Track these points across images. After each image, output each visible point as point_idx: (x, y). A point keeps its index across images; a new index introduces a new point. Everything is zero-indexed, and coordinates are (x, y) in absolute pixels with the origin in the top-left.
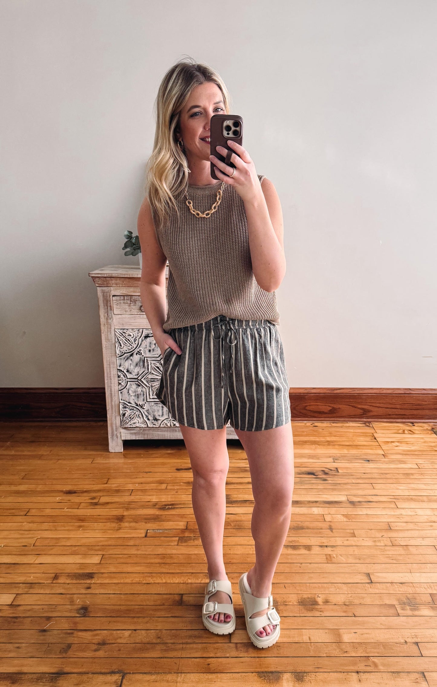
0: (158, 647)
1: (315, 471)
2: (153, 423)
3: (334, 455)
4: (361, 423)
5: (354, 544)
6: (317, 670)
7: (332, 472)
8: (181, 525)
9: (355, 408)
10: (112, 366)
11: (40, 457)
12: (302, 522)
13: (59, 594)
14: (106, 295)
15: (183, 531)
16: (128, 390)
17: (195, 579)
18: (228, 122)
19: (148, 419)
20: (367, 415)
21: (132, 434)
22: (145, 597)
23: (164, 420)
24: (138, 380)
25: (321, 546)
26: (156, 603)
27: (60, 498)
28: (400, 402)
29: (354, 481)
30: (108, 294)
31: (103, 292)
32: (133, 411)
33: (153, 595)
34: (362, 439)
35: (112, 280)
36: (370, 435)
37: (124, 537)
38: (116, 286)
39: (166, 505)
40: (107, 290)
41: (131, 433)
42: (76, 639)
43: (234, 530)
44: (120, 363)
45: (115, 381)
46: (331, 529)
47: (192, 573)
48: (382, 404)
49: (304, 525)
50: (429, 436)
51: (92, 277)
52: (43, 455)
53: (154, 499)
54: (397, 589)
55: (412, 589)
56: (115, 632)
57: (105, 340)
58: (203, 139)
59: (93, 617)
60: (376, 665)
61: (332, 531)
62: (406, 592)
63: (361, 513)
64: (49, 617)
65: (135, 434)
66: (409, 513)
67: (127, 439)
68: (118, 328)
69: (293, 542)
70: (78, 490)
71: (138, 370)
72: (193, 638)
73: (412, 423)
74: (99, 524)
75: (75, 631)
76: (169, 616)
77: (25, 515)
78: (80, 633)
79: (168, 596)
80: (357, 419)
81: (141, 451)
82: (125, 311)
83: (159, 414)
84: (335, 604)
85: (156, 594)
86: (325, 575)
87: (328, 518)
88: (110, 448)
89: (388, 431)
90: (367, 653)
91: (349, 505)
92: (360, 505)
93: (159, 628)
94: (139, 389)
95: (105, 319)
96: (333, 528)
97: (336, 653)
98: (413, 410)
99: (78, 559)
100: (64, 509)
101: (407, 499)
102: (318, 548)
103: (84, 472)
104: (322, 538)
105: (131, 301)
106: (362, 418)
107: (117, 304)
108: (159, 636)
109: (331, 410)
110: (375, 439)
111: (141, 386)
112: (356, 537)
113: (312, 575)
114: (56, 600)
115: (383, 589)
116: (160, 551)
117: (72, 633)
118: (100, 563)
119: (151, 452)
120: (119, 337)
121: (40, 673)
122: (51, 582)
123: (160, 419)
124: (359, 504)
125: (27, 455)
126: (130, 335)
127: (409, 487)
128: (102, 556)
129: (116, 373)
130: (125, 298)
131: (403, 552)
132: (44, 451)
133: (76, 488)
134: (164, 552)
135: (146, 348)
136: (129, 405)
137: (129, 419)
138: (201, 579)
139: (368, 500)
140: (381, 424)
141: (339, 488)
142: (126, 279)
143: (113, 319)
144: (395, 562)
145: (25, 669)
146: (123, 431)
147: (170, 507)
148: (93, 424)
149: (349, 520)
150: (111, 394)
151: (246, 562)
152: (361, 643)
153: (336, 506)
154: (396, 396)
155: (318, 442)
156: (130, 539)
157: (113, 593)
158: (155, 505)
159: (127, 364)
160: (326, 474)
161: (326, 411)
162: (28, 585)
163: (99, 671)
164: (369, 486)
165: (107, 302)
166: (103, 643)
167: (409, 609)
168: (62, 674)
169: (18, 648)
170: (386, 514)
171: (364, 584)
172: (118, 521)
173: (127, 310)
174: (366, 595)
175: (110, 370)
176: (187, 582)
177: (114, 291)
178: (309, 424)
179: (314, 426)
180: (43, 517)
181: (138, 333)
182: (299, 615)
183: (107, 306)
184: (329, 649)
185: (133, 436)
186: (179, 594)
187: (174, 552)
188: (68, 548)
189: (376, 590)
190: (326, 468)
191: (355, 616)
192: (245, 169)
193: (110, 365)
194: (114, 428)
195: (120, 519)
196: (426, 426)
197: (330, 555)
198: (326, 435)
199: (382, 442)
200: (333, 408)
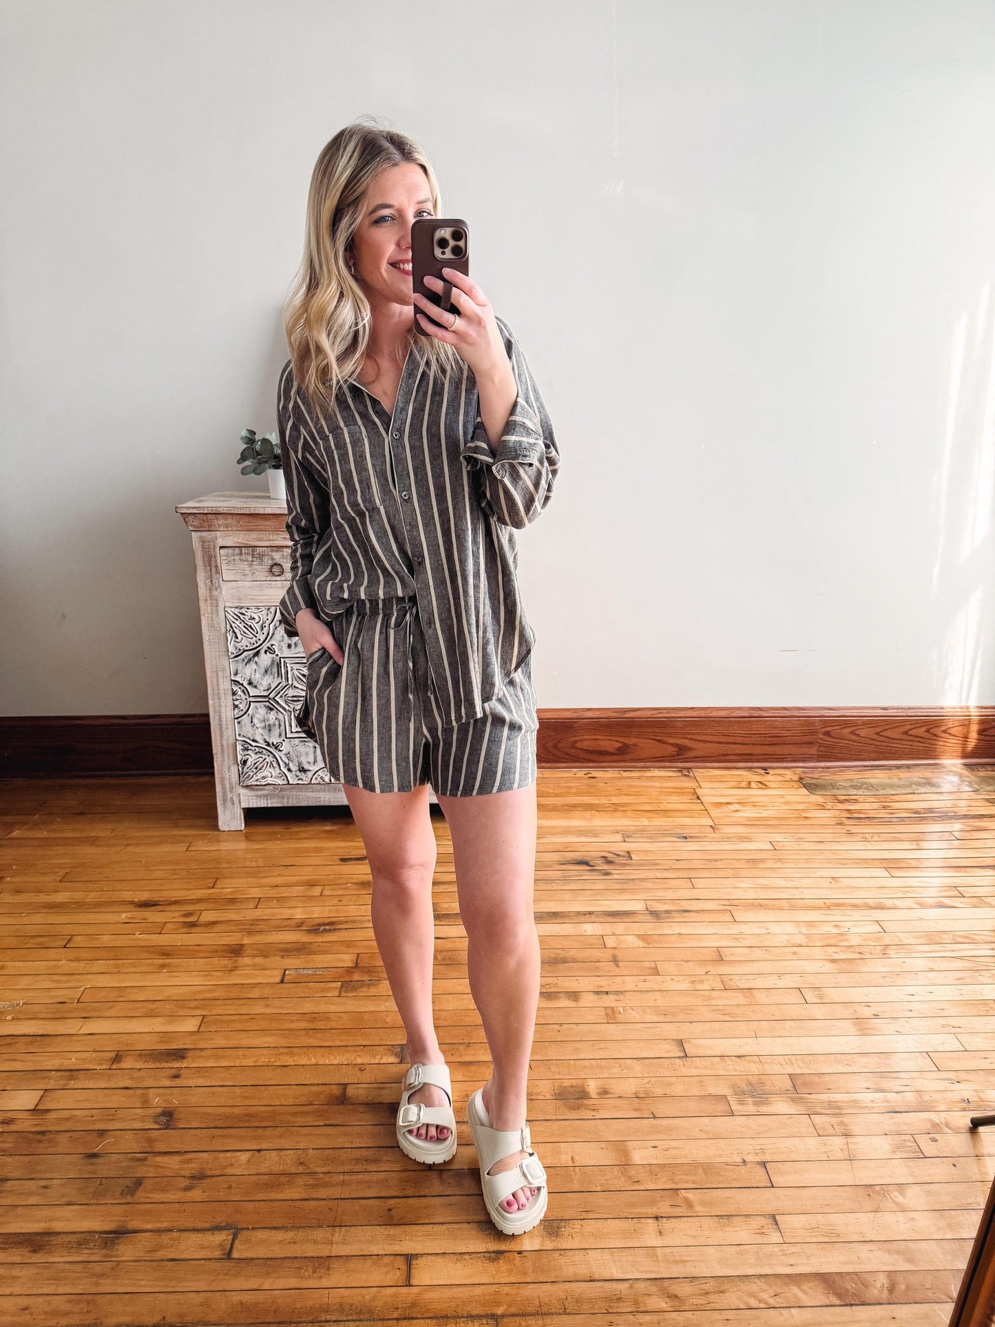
0: (300, 1181)
1: (589, 859)
2: (297, 776)
3: (624, 828)
4: (674, 771)
5: (656, 987)
6: (585, 1215)
7: (621, 858)
8: (347, 960)
9: (664, 743)
10: (220, 674)
11: (93, 841)
12: (563, 949)
13: (122, 1088)
14: (209, 545)
15: (349, 971)
16: (252, 718)
17: (369, 1057)
18: (443, 232)
19: (289, 770)
20: (684, 757)
21: (260, 796)
22: (280, 1090)
23: (317, 771)
24: (270, 699)
25: (597, 993)
26: (297, 1100)
27: (129, 915)
28: (742, 732)
29: (659, 875)
30: (212, 543)
31: (203, 541)
32: (261, 756)
33: (293, 1087)
34: (674, 798)
35: (218, 519)
36: (688, 793)
37: (243, 984)
38: (226, 529)
39: (320, 925)
40: (210, 537)
41: (257, 796)
42: (150, 1169)
43: (442, 967)
44: (235, 668)
45: (227, 701)
46: (615, 961)
47: (364, 1046)
48: (711, 737)
49: (567, 955)
50: (793, 792)
51: (181, 513)
52: (98, 837)
53: (299, 914)
54: (731, 1067)
55: (758, 1066)
56: (221, 1155)
57: (207, 628)
58: (394, 264)
59: (182, 1128)
60: (690, 1205)
61: (617, 966)
62: (747, 1072)
63: (670, 932)
64: (103, 1130)
65: (266, 796)
66: (756, 930)
67: (251, 806)
68: (231, 605)
69: (547, 986)
70: (162, 899)
71: (270, 681)
72: (364, 1162)
73: (765, 769)
74: (198, 962)
75: (151, 1155)
76: (322, 1123)
77: (65, 947)
78: (159, 1159)
79: (321, 1088)
80: (667, 764)
81: (277, 829)
82: (244, 575)
83: (308, 760)
84: (620, 1097)
85: (297, 1085)
86: (603, 1045)
87: (611, 942)
88: (220, 823)
89: (722, 785)
90: (675, 1183)
91: (649, 918)
92: (669, 918)
93: (302, 1146)
94: (272, 716)
95: (206, 589)
96: (619, 959)
97: (620, 1183)
98: (766, 747)
99: (157, 1025)
100: (134, 934)
101: (753, 905)
102: (592, 997)
103: (173, 868)
104: (599, 978)
105: (253, 557)
106: (676, 761)
107: (229, 561)
108: (302, 1161)
109: (620, 747)
110: (698, 798)
111: (276, 710)
112: (659, 975)
113: (580, 1045)
114: (116, 1100)
115: (706, 1068)
116: (308, 1007)
117: (145, 1159)
118: (198, 1032)
119: (296, 830)
120: (234, 622)
121: (85, 1232)
122: (108, 1067)
123: (311, 768)
124: (666, 915)
125: (70, 838)
126: (254, 618)
127: (755, 884)
128: (201, 1018)
129: (230, 687)
130: (243, 551)
131: (742, 1001)
132: (100, 830)
133: (157, 896)
134: (314, 1009)
135: (283, 640)
136: (254, 744)
137: (254, 770)
138: (380, 1057)
139: (684, 909)
140: (709, 772)
141: (633, 887)
142: (245, 516)
143: (221, 590)
144: (728, 1018)
145: (57, 1226)
146: (242, 791)
147: (328, 928)
148: (192, 780)
149: (648, 944)
150: (221, 725)
151: (462, 1024)
152: (664, 1165)
153: (626, 920)
154: (736, 722)
155: (597, 805)
156: (254, 987)
157: (221, 1084)
158: (300, 925)
159: (248, 671)
160: (609, 862)
161: (611, 750)
162: (66, 1073)
163: (191, 1226)
164: (686, 883)
165: (210, 560)
166: (199, 1177)
167: (751, 1102)
168: (122, 1234)
169: (45, 1187)
170: (715, 934)
171: (673, 1060)
172: (233, 955)
173: (246, 572)
174: (675, 1079)
175: (217, 681)
176: (354, 1063)
177: (225, 538)
178: (580, 773)
179: (589, 777)
180: (97, 949)
181: (267, 614)
182: (554, 1118)
183: (210, 566)
184: (607, 1177)
185: (262, 801)
186: (340, 1084)
187: (333, 1008)
188: (140, 1005)
189: (693, 1070)
190: (609, 852)
191: (655, 1117)
192: (477, 316)
193: (217, 672)
194: (228, 786)
195: (236, 951)
196: (789, 774)
197: (612, 1008)
198: (612, 793)
199: (710, 803)
200: (625, 744)
